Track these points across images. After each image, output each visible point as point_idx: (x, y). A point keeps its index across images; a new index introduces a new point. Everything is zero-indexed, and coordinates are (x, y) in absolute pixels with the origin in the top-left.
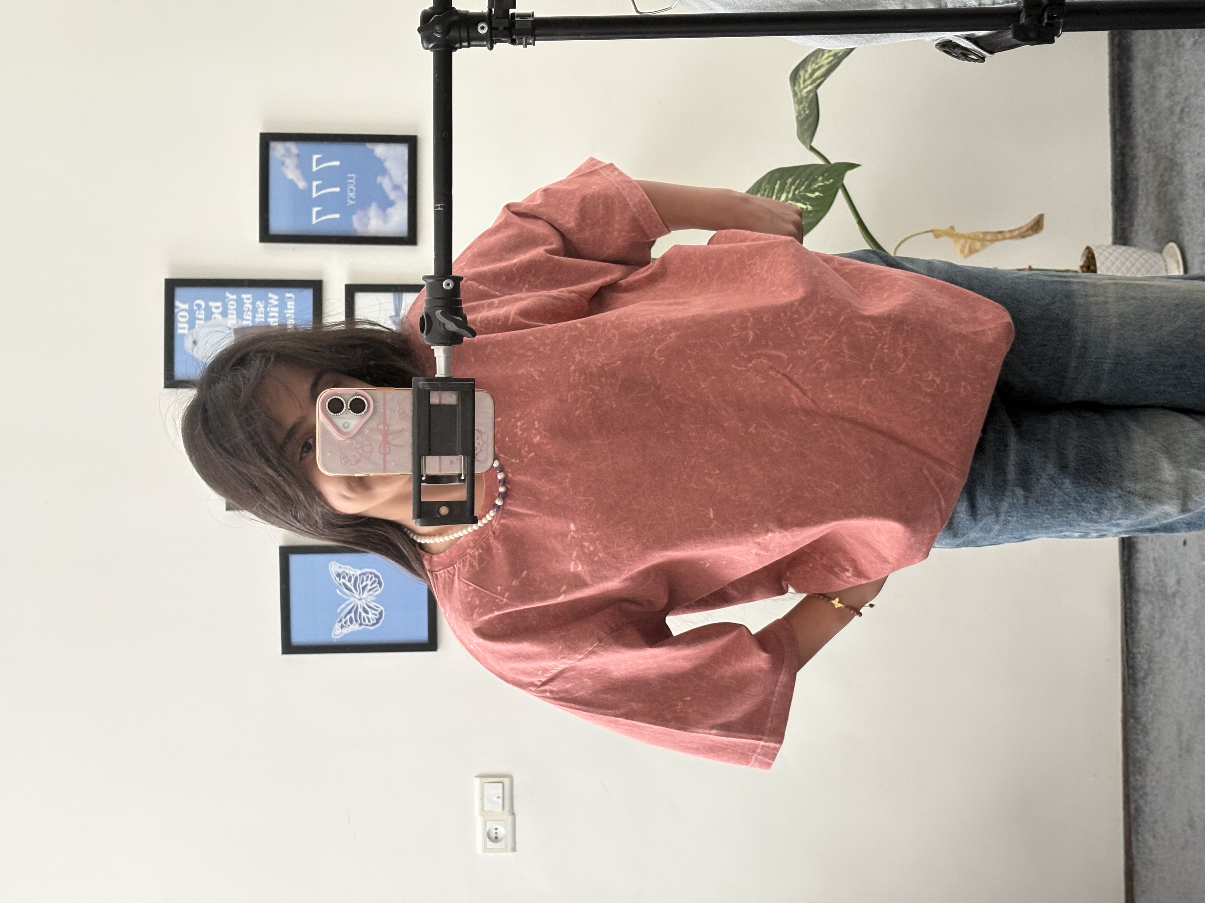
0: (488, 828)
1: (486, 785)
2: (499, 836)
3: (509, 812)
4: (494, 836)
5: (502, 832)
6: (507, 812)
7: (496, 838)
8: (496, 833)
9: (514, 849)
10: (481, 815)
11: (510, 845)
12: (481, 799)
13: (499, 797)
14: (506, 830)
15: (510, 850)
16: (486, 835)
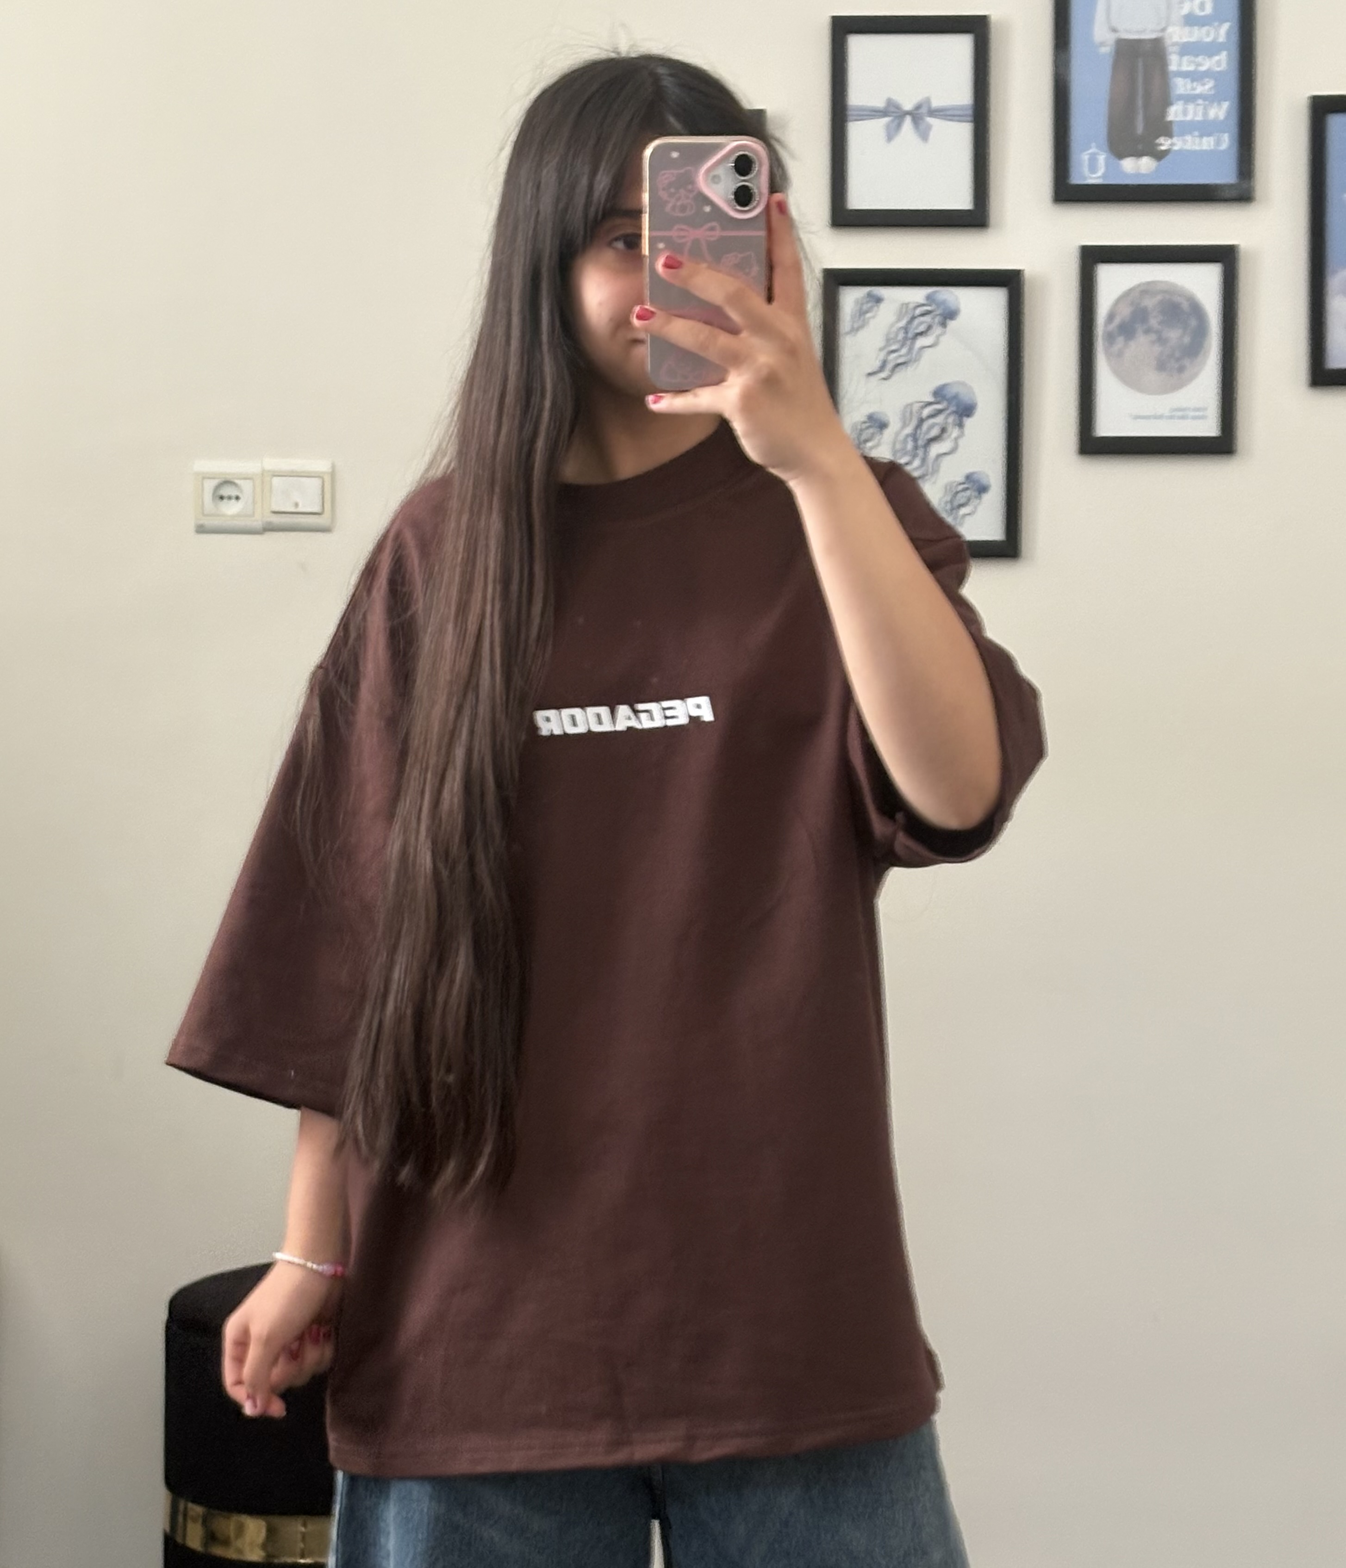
0: (237, 481)
1: (318, 481)
3: (269, 523)
4: (226, 491)
5: (231, 509)
6: (269, 520)
7: (222, 498)
8: (230, 498)
9: (201, 530)
10: (263, 473)
11: (209, 522)
12: (292, 472)
13: (297, 505)
14: (238, 515)
15: (201, 522)
16: (229, 478)
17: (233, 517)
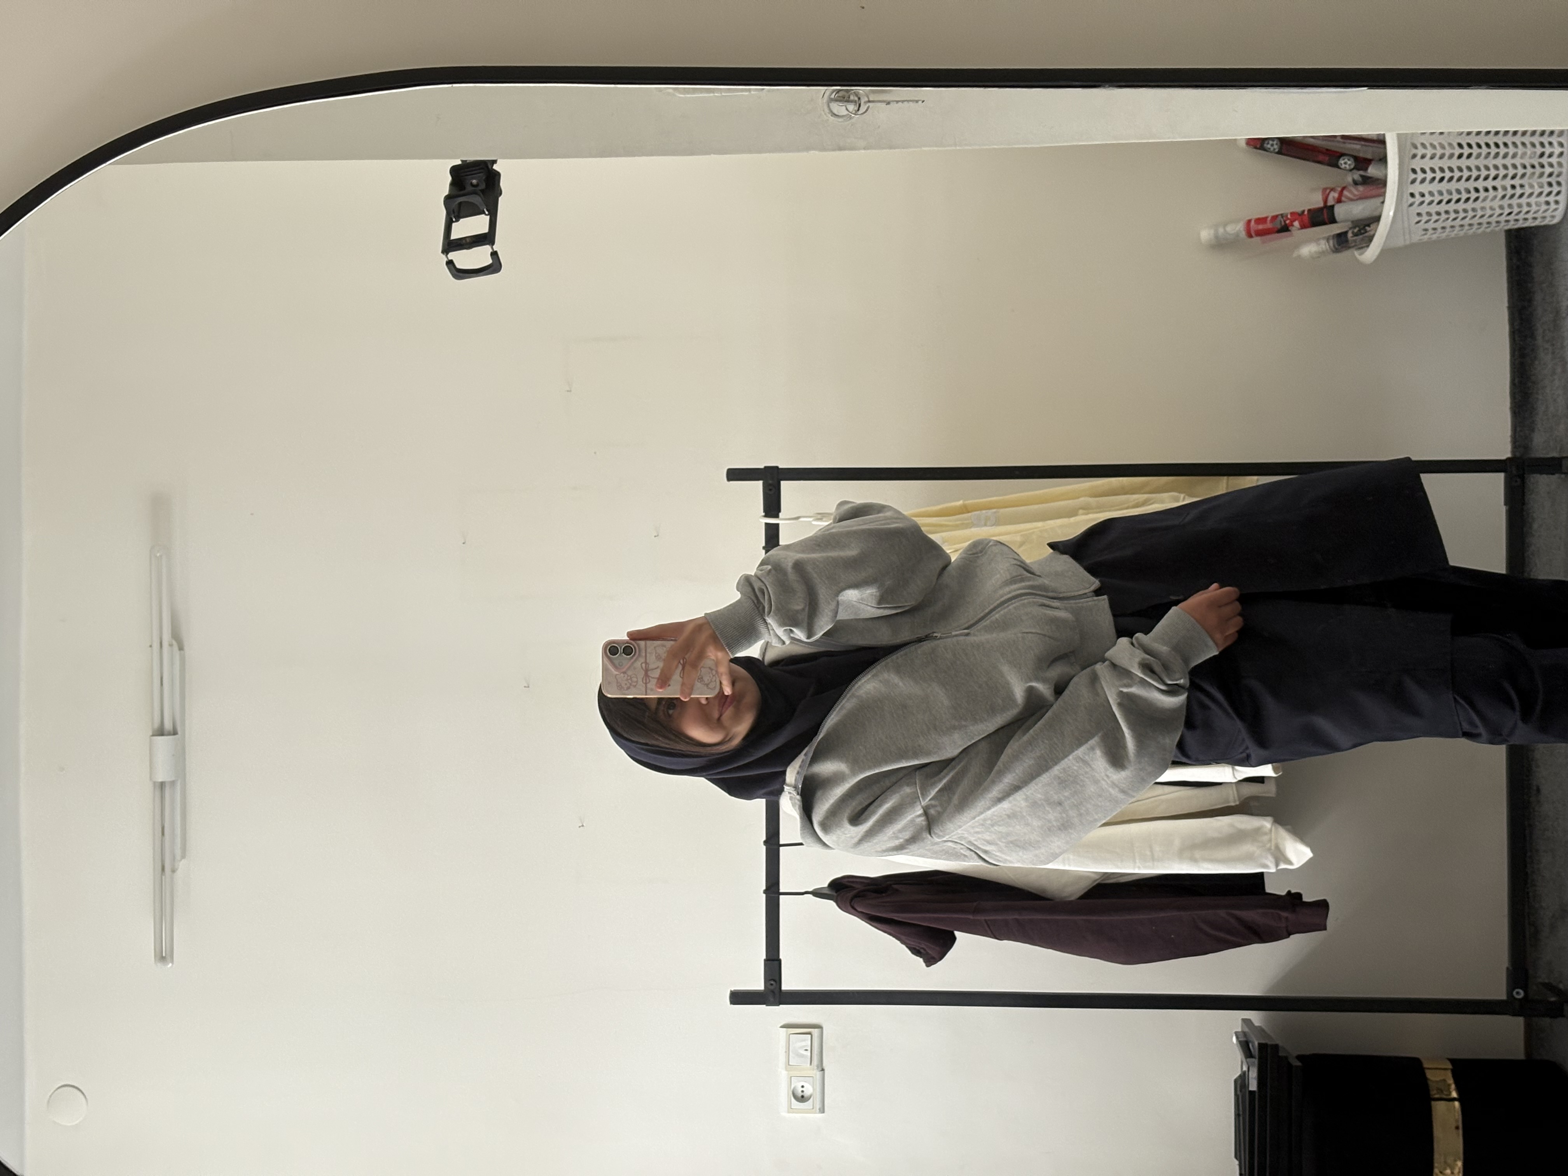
0: (793, 1087)
1: (791, 1035)
2: (807, 1093)
3: (818, 1067)
4: (800, 1094)
5: (809, 1090)
6: (816, 1068)
7: (803, 1097)
8: (803, 1091)
9: (822, 1110)
10: (786, 1070)
11: (818, 1106)
12: (786, 1052)
13: (806, 1050)
14: (813, 1087)
15: (818, 1111)
16: (791, 1093)
17: (814, 1090)
